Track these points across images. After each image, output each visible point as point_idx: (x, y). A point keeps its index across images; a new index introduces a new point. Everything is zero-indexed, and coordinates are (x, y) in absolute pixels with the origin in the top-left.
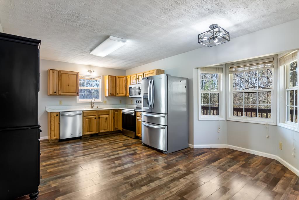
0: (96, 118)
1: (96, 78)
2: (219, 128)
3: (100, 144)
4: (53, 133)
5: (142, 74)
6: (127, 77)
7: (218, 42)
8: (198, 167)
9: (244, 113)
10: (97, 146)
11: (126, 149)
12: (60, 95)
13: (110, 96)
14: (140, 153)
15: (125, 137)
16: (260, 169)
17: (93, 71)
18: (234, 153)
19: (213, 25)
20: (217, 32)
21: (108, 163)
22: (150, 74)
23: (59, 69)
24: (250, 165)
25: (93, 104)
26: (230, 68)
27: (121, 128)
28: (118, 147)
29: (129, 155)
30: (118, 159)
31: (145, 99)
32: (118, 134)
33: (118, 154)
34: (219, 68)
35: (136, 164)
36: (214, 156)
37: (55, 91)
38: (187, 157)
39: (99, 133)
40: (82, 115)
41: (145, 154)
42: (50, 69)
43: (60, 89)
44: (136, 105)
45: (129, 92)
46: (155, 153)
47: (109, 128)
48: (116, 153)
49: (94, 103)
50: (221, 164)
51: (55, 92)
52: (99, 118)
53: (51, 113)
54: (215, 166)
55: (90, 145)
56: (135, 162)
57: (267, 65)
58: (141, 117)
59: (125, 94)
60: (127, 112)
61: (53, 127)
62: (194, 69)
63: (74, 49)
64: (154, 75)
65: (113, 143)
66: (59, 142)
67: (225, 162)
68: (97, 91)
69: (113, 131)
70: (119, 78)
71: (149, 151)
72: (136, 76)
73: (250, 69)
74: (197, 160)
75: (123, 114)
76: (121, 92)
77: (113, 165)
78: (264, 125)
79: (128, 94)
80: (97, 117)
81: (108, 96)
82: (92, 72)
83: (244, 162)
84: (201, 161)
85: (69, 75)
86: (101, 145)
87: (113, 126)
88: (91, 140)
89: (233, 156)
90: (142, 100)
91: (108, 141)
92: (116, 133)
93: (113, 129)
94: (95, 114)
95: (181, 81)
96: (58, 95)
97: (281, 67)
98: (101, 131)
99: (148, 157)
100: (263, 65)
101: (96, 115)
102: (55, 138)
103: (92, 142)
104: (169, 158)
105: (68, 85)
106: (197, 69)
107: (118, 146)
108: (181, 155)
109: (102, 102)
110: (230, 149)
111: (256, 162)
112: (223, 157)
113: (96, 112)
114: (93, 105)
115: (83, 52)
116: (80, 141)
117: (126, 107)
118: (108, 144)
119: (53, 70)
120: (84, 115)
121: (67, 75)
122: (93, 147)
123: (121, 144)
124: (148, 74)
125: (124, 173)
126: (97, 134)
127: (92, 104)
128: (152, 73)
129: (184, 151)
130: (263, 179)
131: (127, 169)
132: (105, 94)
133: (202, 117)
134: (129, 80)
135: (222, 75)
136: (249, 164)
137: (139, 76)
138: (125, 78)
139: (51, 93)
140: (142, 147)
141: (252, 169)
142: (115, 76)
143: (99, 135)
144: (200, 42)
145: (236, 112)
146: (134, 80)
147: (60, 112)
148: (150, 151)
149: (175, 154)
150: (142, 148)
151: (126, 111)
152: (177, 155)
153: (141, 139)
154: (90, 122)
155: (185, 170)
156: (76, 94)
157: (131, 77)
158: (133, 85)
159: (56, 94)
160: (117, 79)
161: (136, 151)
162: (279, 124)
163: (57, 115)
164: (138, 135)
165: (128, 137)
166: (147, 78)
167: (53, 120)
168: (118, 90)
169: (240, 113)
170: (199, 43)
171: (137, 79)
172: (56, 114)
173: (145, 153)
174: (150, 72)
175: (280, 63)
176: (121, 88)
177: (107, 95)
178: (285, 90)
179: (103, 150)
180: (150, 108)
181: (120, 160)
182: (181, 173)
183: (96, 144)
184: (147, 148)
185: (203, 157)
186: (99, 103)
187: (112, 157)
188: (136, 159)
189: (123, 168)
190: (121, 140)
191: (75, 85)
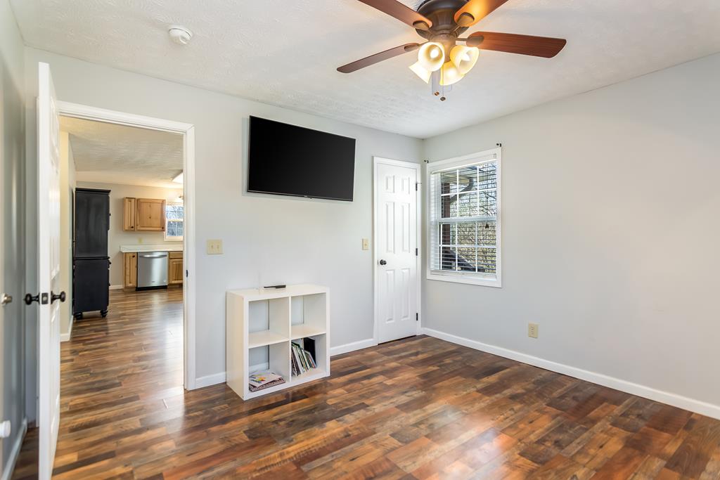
4: (128, 279)
12: (138, 230)
23: (137, 197)
37: (133, 225)
40: (167, 258)
42: (126, 198)
43: (138, 223)
51: (133, 227)
53: (126, 254)
61: (128, 271)
66: (136, 290)
85: (151, 204)
96: (136, 230)
102: (130, 285)
105: (150, 218)
119: (130, 199)
120: (169, 258)
121: (149, 204)
139: (126, 228)
147: (137, 253)
154: (179, 266)
156: (161, 229)
159: (133, 229)
163: (134, 256)
167: (129, 262)
172: (132, 255)
191: (159, 217)
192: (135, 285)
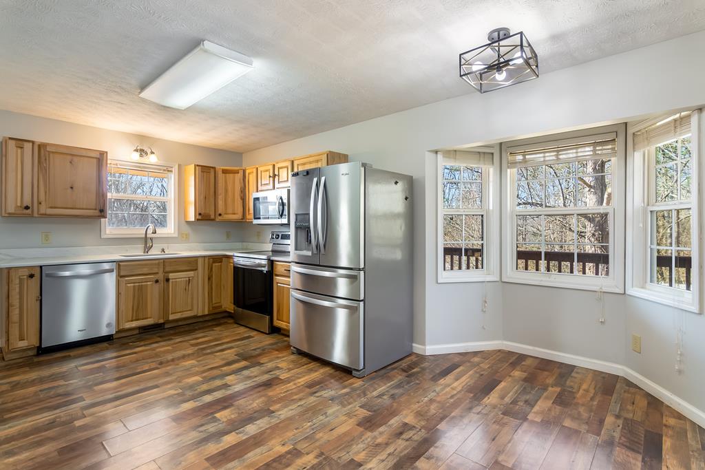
0: (157, 281)
1: (160, 170)
2: (486, 302)
3: (170, 357)
4: (15, 331)
5: (289, 164)
6: (247, 172)
7: (506, 80)
8: (453, 414)
9: (543, 263)
10: (161, 363)
11: (246, 368)
12: (43, 214)
13: (198, 220)
14: (288, 381)
15: (242, 329)
16: (603, 409)
17: (149, 151)
18: (523, 363)
19: (498, 31)
20: (516, 46)
21: (195, 421)
22: (310, 163)
23: (40, 138)
24: (574, 398)
25: (149, 241)
26: (511, 153)
27: (228, 304)
28: (224, 362)
29: (259, 386)
30: (225, 403)
31: (301, 228)
32: (222, 321)
33: (226, 386)
34: (484, 154)
35: (282, 417)
36: (482, 375)
37: (27, 202)
38: (417, 382)
39: (168, 322)
40: (114, 274)
41: (302, 381)
42: (10, 138)
43: (42, 197)
44: (272, 244)
45: (252, 211)
46: (332, 376)
47: (195, 307)
48: (218, 383)
49: (151, 239)
50: (507, 400)
51: (27, 208)
52: (168, 280)
53: (9, 269)
54: (494, 407)
55: (137, 361)
56: (278, 410)
57: (601, 148)
58: (289, 277)
59: (242, 213)
60: (248, 263)
61: (17, 312)
62: (427, 153)
63: (87, 80)
64: (322, 164)
65: (209, 351)
66: (38, 355)
67: (514, 390)
68: (163, 207)
69: (206, 313)
70: (225, 172)
71: (311, 370)
72: (271, 168)
73: (561, 157)
74: (444, 392)
75: (234, 267)
76: (230, 211)
77: (211, 428)
78: (594, 293)
79: (250, 216)
80: (161, 276)
81: (194, 220)
82: (146, 153)
83: (558, 389)
84: (455, 392)
85: (75, 159)
86: (173, 360)
87: (207, 301)
88: (142, 343)
89: (525, 372)
90: (292, 231)
91: (193, 345)
92: (217, 318)
93: (209, 308)
94: (155, 270)
95: (396, 183)
96: (36, 214)
97: (635, 153)
98: (171, 317)
99: (313, 390)
100: (591, 148)
101: (157, 273)
102: (23, 344)
103: (146, 350)
104: (372, 389)
105: (72, 188)
106: (435, 155)
107: (223, 359)
108: (400, 377)
109: (176, 235)
110: (511, 353)
111: (584, 386)
112: (505, 378)
113: (159, 264)
114: (149, 244)
115: (116, 90)
116: (107, 349)
117: (242, 249)
118: (193, 354)
119: (20, 142)
120: (122, 274)
121: (69, 158)
122: (146, 368)
123: (230, 354)
124: (304, 164)
125: (249, 455)
126: (161, 324)
127: (147, 242)
128: (317, 161)
129: (404, 364)
130: (623, 438)
131: (254, 437)
132: (185, 215)
133: (447, 276)
134: (252, 179)
135: (491, 171)
136: (572, 394)
137: (282, 168)
138: (241, 172)
139: (11, 209)
140: (292, 357)
141: (583, 408)
142: (214, 168)
143: (166, 326)
144: (464, 75)
145: (522, 263)
146: (265, 179)
147: (41, 267)
148: (316, 371)
149: (382, 377)
150: (293, 361)
151: (243, 259)
152: (389, 379)
153: (288, 336)
154: (140, 291)
155: (423, 427)
156: (97, 213)
157: (259, 172)
158: (262, 192)
159: (29, 211)
160: (221, 176)
161: (277, 372)
162: (630, 291)
163: (31, 276)
164: (277, 323)
165: (251, 328)
166: (308, 173)
167: (17, 290)
168: (221, 203)
169: (531, 263)
170: (461, 76)
171: (275, 175)
172: (27, 273)
173: (304, 376)
174: (311, 159)
175: (634, 145)
176: (229, 200)
177: (192, 217)
178: (645, 210)
179: (179, 374)
180: (315, 252)
181: (232, 408)
182: (415, 438)
183: (157, 355)
184: (305, 360)
185: (457, 380)
186: (168, 239)
187: (208, 398)
188: (280, 400)
189: (244, 438)
190: (232, 340)
191: (93, 187)
192: (34, 342)
